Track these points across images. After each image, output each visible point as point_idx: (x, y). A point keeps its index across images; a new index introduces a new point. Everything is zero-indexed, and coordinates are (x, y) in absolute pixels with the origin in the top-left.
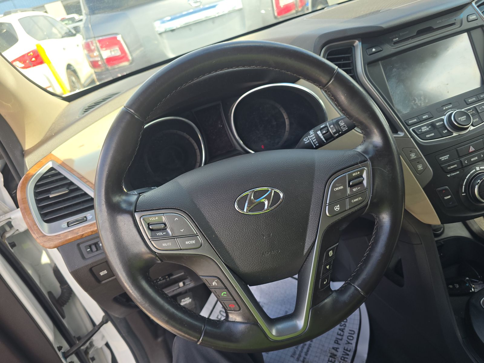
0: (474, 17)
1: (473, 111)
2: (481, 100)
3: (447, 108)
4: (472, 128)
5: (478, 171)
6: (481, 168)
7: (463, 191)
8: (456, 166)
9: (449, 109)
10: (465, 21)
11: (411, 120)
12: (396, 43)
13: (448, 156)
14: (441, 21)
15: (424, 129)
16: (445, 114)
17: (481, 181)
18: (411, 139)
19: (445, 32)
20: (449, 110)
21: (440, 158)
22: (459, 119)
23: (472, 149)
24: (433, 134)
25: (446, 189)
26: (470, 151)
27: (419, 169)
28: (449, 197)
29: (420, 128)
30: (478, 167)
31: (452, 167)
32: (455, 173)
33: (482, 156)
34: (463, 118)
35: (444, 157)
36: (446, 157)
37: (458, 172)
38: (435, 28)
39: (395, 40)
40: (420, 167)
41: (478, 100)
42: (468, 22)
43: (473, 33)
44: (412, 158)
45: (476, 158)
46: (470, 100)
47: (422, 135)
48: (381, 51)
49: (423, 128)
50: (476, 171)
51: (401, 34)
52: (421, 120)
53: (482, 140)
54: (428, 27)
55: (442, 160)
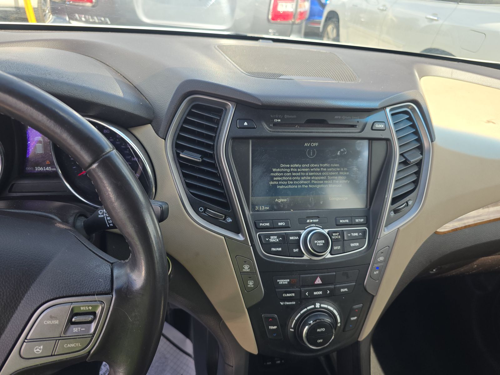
0: (381, 126)
1: (339, 235)
2: (354, 225)
3: (311, 221)
4: (329, 256)
5: (318, 308)
6: (322, 305)
7: (292, 326)
8: (293, 295)
9: (313, 223)
10: (368, 127)
11: (263, 223)
12: (275, 125)
13: (289, 280)
14: (340, 117)
15: (273, 239)
16: (306, 228)
17: (314, 322)
18: (251, 247)
19: (339, 132)
20: (312, 225)
21: (278, 281)
22: (316, 242)
23: (318, 281)
24: (280, 249)
25: (273, 318)
26: (316, 283)
27: (249, 286)
28: (275, 327)
29: (269, 236)
30: (319, 304)
31: (288, 295)
32: (290, 303)
33: (329, 292)
34: (321, 243)
35: (282, 280)
36: (285, 282)
37: (294, 303)
38: (330, 123)
39: (276, 120)
40: (251, 284)
41: (351, 223)
42: (372, 129)
43: (375, 143)
44: (245, 270)
45: (321, 293)
46: (341, 221)
47: (267, 246)
48: (254, 128)
49: (272, 237)
50: (315, 308)
51: (286, 116)
52: (275, 226)
53: (335, 273)
54: (323, 120)
55: (280, 283)
